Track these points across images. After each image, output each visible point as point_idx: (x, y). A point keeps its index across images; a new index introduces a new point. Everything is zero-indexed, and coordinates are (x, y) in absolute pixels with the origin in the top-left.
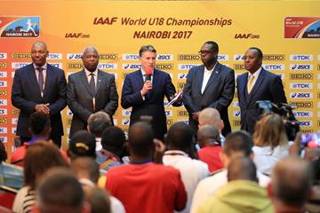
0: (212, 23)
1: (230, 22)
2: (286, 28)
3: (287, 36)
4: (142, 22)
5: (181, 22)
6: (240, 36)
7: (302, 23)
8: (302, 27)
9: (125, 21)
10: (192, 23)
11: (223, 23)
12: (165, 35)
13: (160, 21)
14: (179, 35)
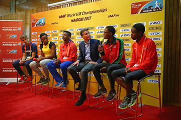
0: (99, 11)
1: (106, 10)
2: (132, 9)
3: (133, 13)
4: (74, 15)
5: (87, 13)
6: (111, 16)
7: (140, 5)
8: (140, 7)
9: (69, 16)
10: (91, 13)
11: (103, 11)
12: (82, 19)
13: (80, 14)
14: (86, 19)
